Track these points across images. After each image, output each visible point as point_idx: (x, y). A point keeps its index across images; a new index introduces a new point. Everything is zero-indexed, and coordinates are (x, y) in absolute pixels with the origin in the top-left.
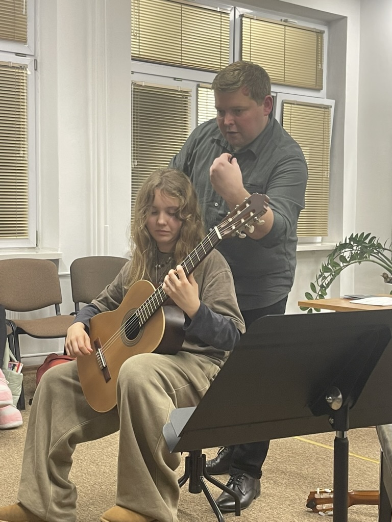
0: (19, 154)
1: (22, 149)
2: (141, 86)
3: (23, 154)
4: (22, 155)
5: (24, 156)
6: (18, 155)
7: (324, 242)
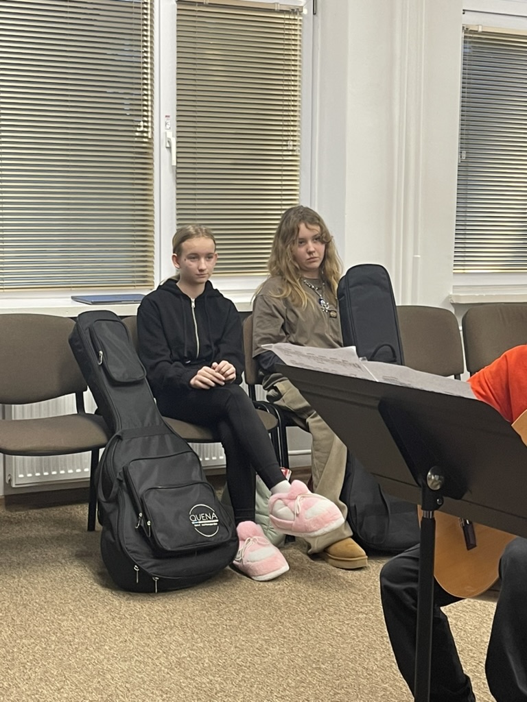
0: (287, 145)
1: (292, 138)
2: (476, 32)
3: (294, 145)
4: (291, 148)
5: (295, 148)
6: (285, 148)
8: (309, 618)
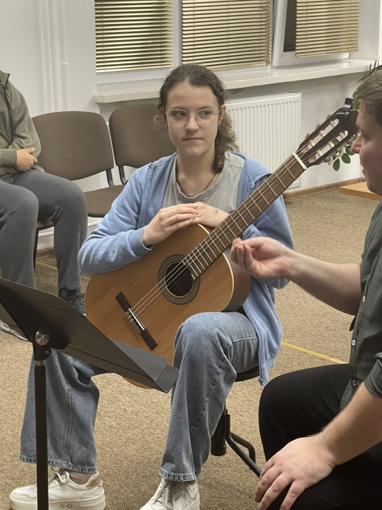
7: (353, 58)
8: (10, 400)
